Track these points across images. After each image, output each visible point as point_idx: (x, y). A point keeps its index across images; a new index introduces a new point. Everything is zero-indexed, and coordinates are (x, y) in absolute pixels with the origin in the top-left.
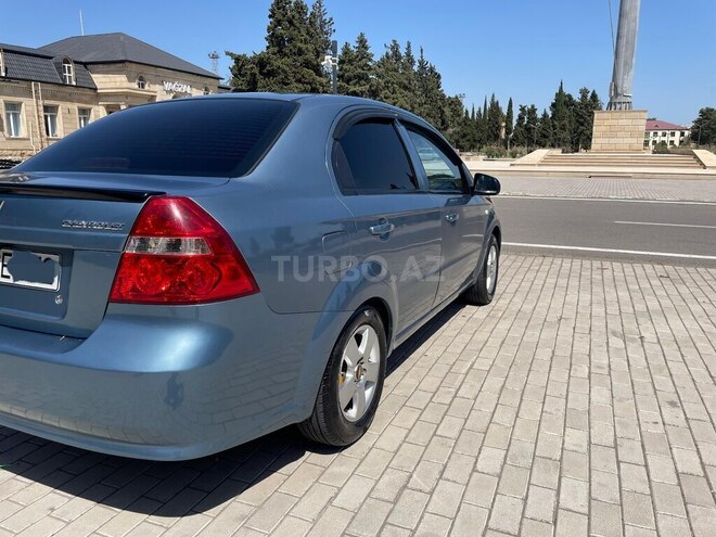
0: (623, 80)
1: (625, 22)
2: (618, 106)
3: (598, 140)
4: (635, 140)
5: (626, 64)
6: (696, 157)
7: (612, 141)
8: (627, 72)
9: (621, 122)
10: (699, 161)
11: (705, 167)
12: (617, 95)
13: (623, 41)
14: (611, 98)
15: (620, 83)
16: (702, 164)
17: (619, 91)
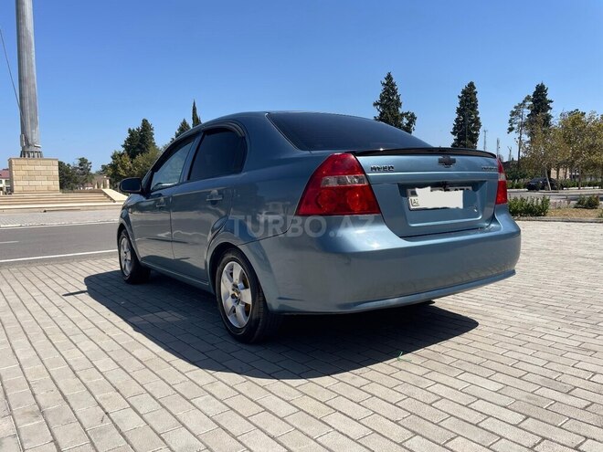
0: (32, 133)
1: (26, 87)
2: (31, 155)
3: (19, 183)
4: (51, 183)
5: (31, 120)
6: (105, 194)
7: (32, 183)
8: (34, 127)
9: (37, 168)
10: (109, 197)
11: (114, 201)
12: (28, 145)
13: (27, 102)
14: (23, 148)
15: (29, 135)
16: (111, 199)
17: (30, 142)
